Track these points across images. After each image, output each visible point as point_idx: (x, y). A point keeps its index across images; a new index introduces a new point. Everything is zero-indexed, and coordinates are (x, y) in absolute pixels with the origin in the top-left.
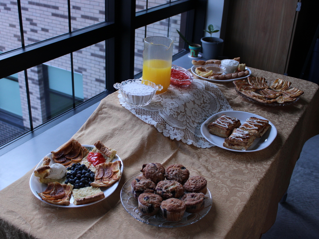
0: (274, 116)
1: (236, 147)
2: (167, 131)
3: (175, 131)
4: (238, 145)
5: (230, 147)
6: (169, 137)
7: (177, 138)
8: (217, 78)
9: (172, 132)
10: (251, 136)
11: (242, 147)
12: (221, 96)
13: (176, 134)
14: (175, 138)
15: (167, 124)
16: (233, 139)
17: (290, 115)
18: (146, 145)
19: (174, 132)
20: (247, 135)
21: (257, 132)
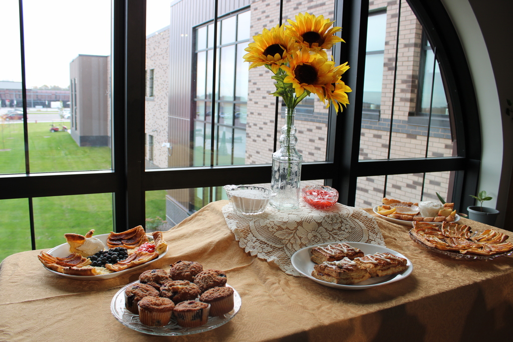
0: (443, 268)
1: (325, 277)
2: (246, 241)
3: (257, 243)
4: (329, 275)
5: (318, 277)
6: (244, 248)
7: (252, 252)
8: (399, 218)
9: (250, 244)
10: (358, 269)
11: (333, 278)
12: (375, 228)
13: (254, 248)
14: (250, 252)
15: (251, 234)
16: (325, 266)
17: (472, 273)
18: (210, 250)
19: (254, 245)
20: (352, 266)
21: (372, 266)
